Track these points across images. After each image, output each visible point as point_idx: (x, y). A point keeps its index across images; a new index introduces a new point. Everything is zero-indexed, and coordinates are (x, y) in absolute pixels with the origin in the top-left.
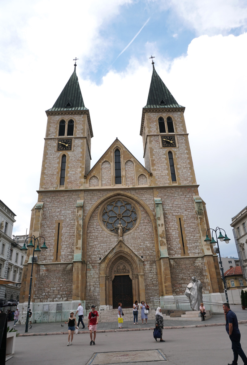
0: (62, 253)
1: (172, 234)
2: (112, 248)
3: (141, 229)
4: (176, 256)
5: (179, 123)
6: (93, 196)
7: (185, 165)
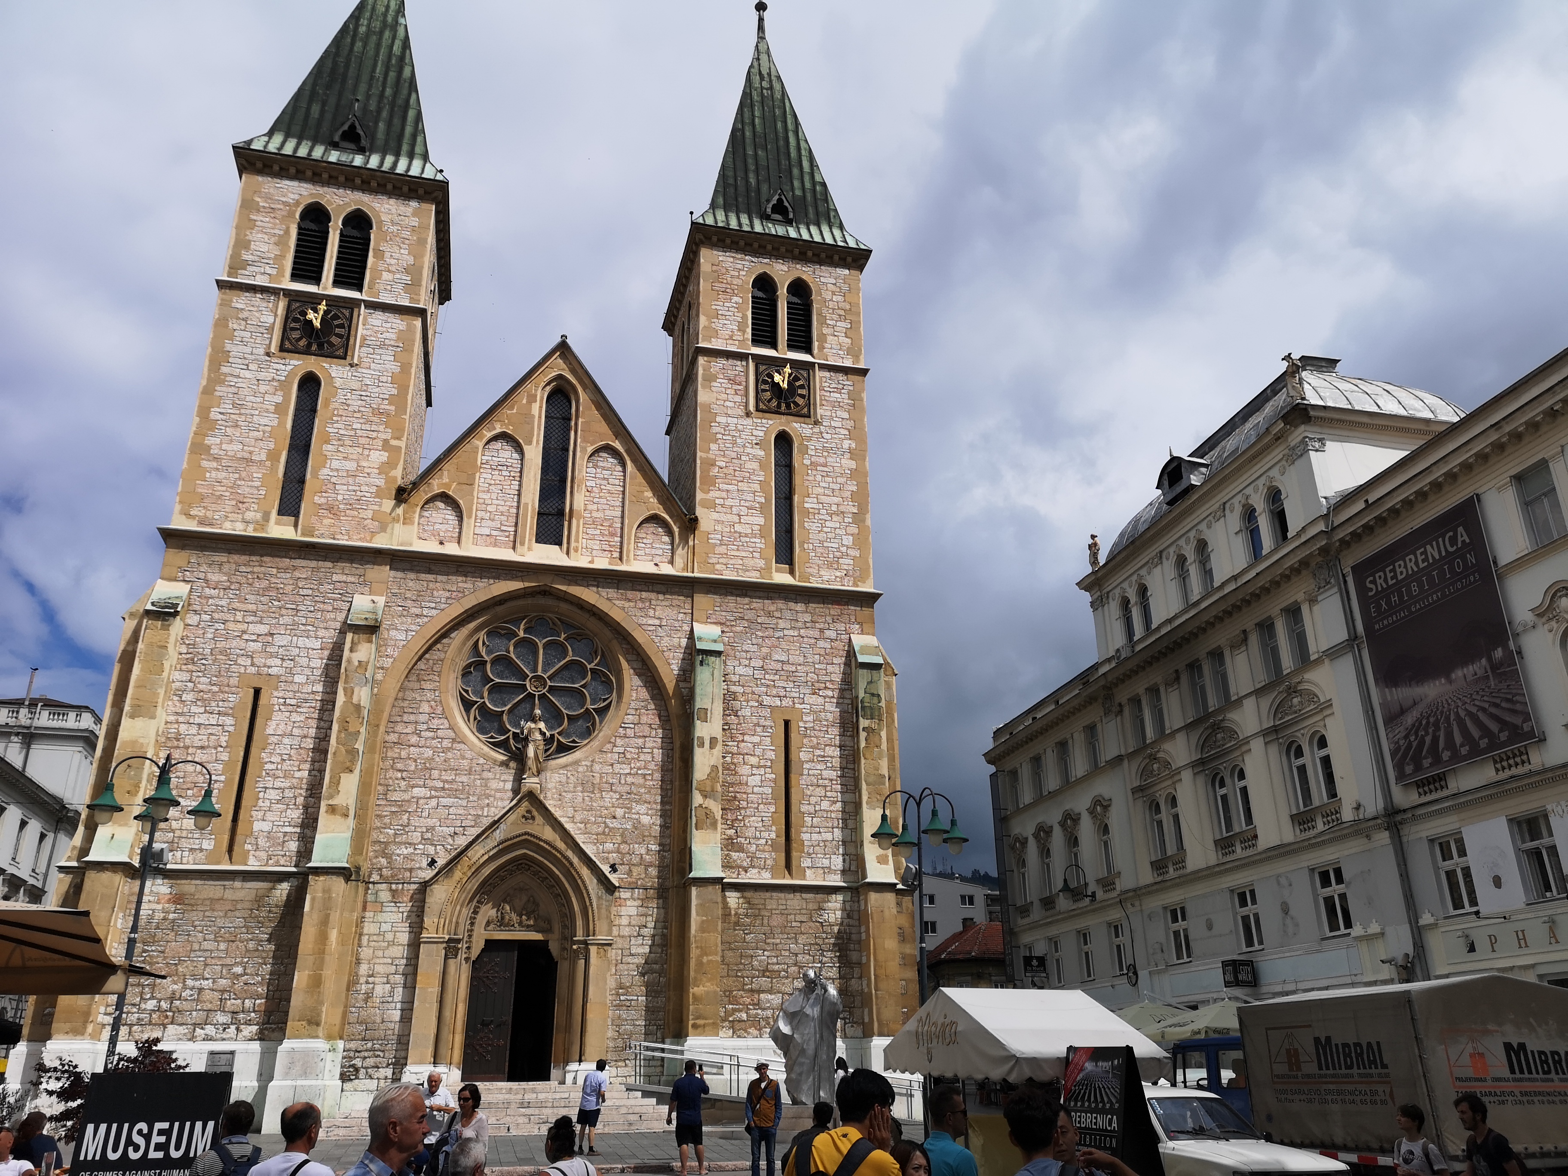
0: (257, 826)
1: (747, 784)
2: (490, 820)
3: (621, 750)
4: (753, 877)
5: (835, 317)
6: (431, 585)
7: (836, 500)
